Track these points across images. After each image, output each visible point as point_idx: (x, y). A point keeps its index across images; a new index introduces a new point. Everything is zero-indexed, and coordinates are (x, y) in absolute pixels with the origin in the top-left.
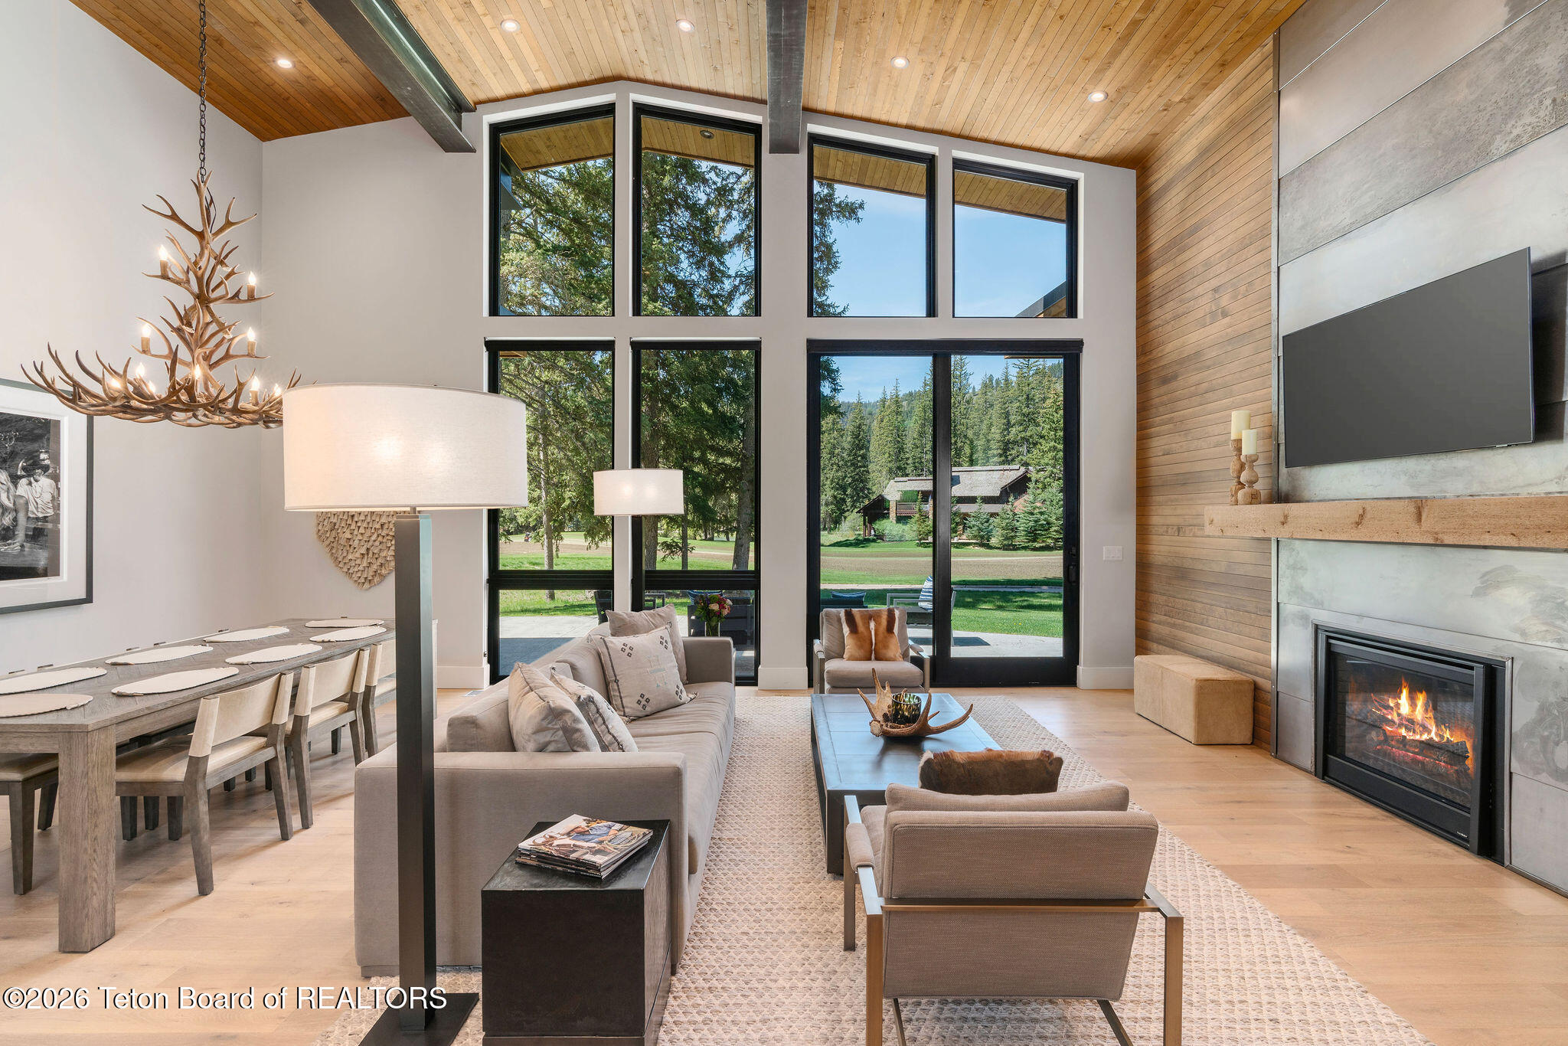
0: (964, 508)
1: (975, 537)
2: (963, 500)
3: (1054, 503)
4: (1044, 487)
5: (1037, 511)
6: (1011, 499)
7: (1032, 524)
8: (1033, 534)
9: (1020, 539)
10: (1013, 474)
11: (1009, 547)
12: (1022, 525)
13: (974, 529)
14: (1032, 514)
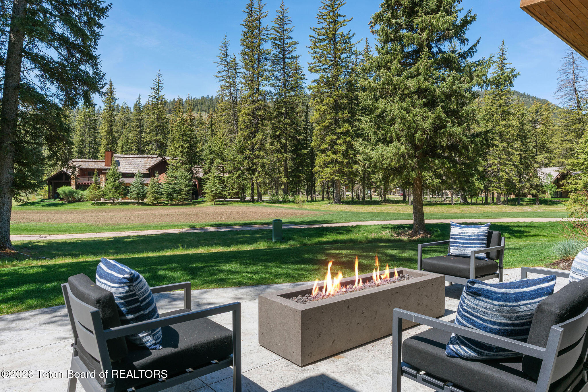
0: (126, 180)
1: (134, 198)
2: (125, 175)
3: (183, 178)
4: (177, 170)
5: (173, 182)
6: (157, 175)
7: (170, 190)
8: (171, 197)
9: (164, 199)
10: (154, 161)
11: (156, 203)
12: (165, 190)
13: (134, 193)
14: (170, 184)
